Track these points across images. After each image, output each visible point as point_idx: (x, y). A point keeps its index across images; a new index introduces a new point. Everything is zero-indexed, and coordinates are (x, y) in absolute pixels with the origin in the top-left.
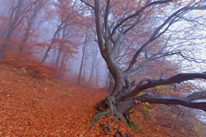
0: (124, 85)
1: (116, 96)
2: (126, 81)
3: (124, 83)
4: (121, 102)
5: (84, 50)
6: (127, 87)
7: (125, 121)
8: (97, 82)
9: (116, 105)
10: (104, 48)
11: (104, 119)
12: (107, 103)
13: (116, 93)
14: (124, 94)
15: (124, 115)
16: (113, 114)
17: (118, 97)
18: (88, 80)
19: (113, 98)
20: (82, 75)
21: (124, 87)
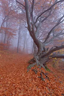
0: (43, 50)
1: (39, 56)
2: (44, 48)
3: (43, 49)
4: (42, 59)
5: (19, 34)
6: (44, 51)
7: (44, 68)
8: (27, 51)
9: (39, 60)
10: (32, 30)
11: (34, 67)
12: (34, 59)
13: (39, 54)
14: (43, 55)
15: (44, 65)
16: (38, 64)
17: (40, 56)
18: (22, 50)
19: (38, 57)
20: (19, 48)
21: (43, 51)
